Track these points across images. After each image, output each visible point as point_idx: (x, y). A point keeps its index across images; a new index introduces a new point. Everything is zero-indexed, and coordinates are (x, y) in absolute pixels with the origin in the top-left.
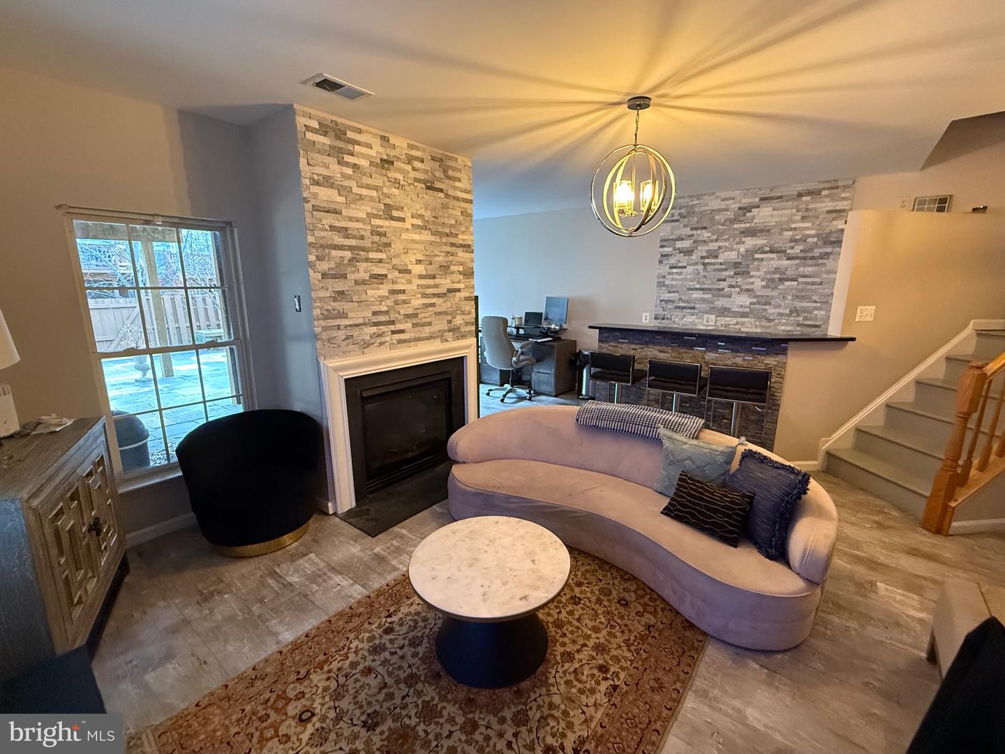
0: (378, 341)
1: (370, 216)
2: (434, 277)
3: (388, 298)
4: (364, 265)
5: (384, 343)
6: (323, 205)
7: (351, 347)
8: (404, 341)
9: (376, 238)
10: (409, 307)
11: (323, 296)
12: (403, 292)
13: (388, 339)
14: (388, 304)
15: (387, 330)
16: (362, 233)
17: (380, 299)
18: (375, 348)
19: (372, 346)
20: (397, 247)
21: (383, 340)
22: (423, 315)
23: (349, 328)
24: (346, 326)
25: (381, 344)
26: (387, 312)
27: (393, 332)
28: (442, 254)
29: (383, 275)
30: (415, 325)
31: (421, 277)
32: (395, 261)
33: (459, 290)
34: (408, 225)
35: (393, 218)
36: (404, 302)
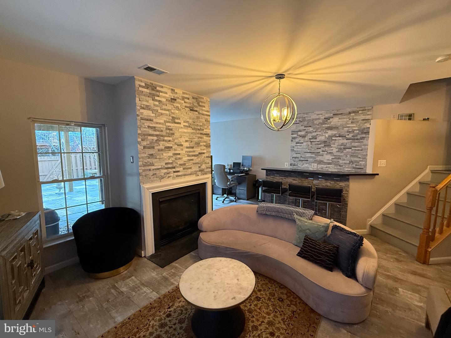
0: (168, 176)
1: (165, 122)
2: (193, 148)
3: (172, 157)
4: (162, 142)
5: (170, 177)
6: (145, 117)
7: (155, 179)
8: (179, 176)
9: (168, 131)
10: (181, 161)
11: (143, 156)
12: (179, 154)
13: (172, 175)
14: (173, 160)
15: (172, 171)
16: (162, 129)
17: (169, 157)
18: (166, 179)
19: (165, 178)
20: (177, 135)
21: (169, 175)
22: (188, 164)
23: (154, 170)
24: (153, 169)
25: (169, 177)
26: (172, 163)
27: (174, 172)
28: (197, 138)
29: (170, 147)
30: (184, 169)
31: (187, 148)
32: (176, 141)
33: (204, 153)
34: (182, 126)
35: (175, 123)
36: (180, 159)
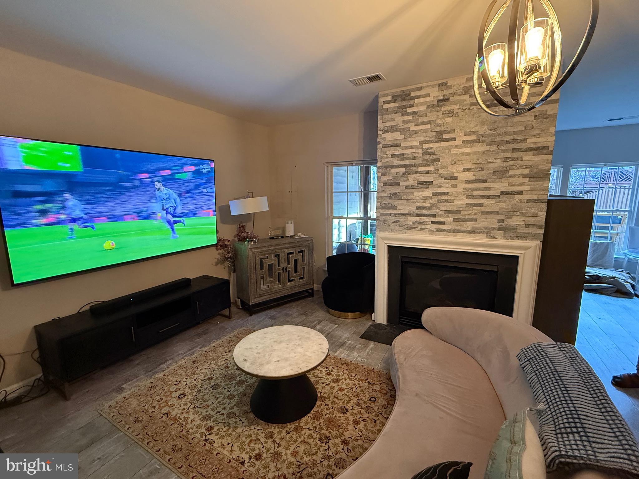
0: (420, 227)
1: (422, 143)
2: (485, 181)
3: (431, 198)
4: (415, 176)
5: (424, 229)
6: (388, 144)
7: (397, 227)
8: (443, 231)
9: (426, 157)
10: (451, 205)
11: (383, 195)
12: (446, 194)
13: (428, 227)
14: (431, 202)
15: (429, 220)
16: (414, 155)
17: (424, 199)
18: (416, 231)
19: (414, 229)
20: (445, 160)
21: (423, 226)
22: (466, 213)
23: (397, 216)
24: (395, 214)
25: (422, 229)
26: (430, 208)
27: (433, 223)
28: (499, 160)
29: (429, 182)
30: (454, 220)
31: (468, 182)
32: (441, 171)
33: (521, 193)
34: (459, 142)
35: (443, 140)
36: (447, 201)
